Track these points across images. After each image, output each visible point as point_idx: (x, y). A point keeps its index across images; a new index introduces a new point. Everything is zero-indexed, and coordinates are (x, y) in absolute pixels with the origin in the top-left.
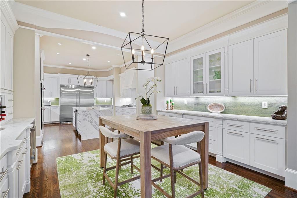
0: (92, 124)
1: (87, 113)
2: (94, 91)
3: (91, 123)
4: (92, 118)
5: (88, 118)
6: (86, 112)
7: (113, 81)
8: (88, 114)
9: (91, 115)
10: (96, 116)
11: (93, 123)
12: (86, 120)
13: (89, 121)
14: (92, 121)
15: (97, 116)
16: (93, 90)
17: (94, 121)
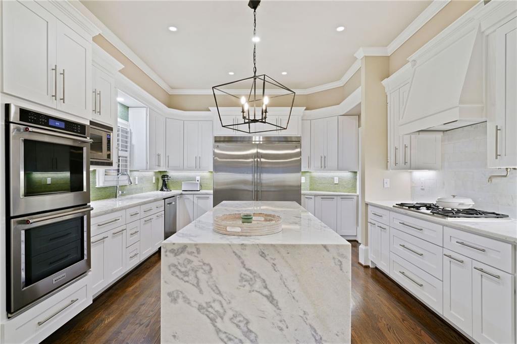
0: (218, 331)
1: (190, 262)
2: (299, 154)
3: (213, 321)
4: (220, 293)
5: (196, 290)
6: (184, 255)
7: (359, 116)
8: (196, 263)
9: (214, 273)
10: (242, 279)
11: (226, 325)
12: (187, 301)
13: (200, 308)
14: (217, 306)
15: (251, 282)
16: (298, 150)
17: (230, 313)
